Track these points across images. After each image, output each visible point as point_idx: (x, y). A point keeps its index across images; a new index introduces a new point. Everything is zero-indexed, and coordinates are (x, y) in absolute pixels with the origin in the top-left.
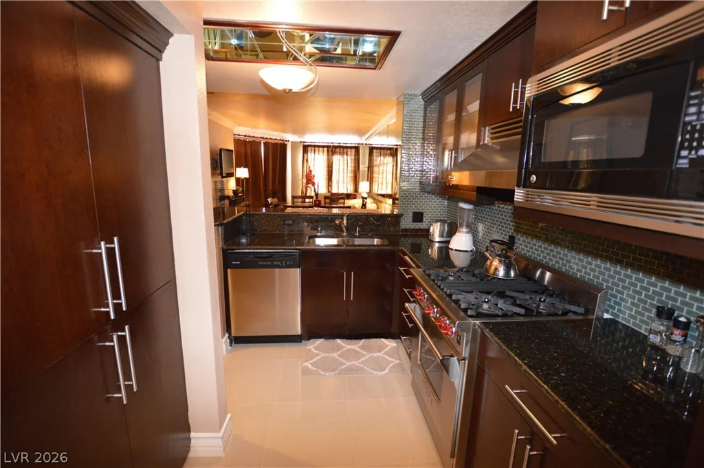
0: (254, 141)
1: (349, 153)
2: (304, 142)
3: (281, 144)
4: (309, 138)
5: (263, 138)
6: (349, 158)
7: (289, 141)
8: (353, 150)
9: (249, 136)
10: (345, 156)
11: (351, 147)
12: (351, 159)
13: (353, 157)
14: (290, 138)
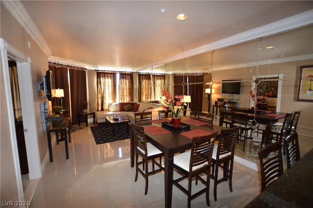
0: (62, 68)
1: (127, 78)
2: (97, 70)
3: (81, 71)
4: (101, 68)
5: (69, 66)
6: (127, 81)
7: (86, 69)
8: (129, 76)
9: (58, 64)
10: (125, 80)
11: (128, 74)
12: (128, 81)
13: (129, 80)
14: (88, 67)
